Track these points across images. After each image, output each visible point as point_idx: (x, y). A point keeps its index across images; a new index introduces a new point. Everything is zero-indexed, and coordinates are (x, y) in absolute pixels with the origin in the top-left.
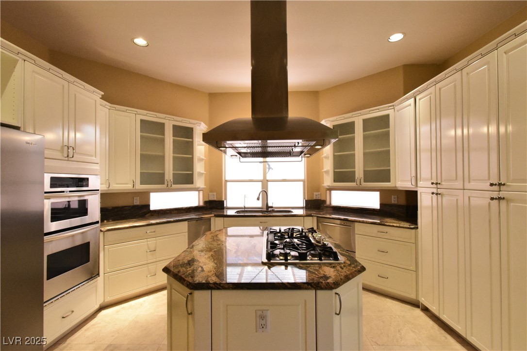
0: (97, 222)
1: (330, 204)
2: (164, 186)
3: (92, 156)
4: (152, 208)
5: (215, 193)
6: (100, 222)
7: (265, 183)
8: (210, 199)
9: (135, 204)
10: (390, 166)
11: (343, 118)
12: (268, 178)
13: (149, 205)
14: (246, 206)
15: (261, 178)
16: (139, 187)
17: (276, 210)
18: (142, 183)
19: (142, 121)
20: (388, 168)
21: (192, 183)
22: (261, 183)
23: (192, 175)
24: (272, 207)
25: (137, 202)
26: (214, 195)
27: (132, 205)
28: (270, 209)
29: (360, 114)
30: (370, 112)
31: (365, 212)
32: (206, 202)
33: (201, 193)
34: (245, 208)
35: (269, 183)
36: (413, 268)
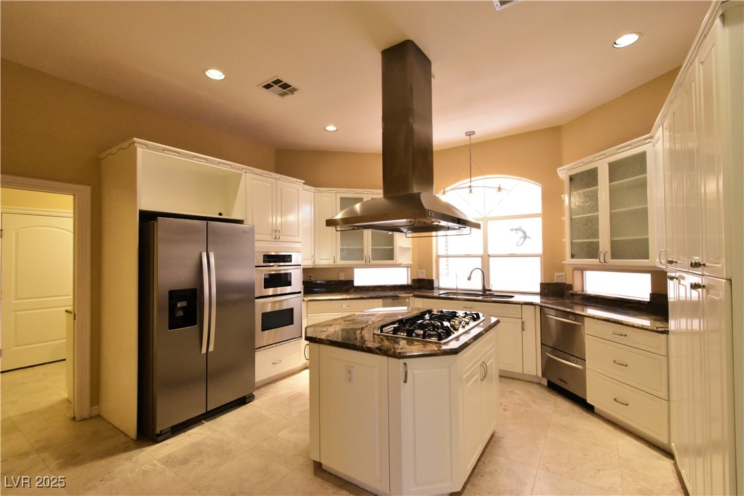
0: (300, 292)
1: (583, 291)
2: (363, 262)
3: (295, 236)
4: (356, 284)
5: (424, 271)
6: (302, 292)
7: (486, 258)
8: (419, 277)
9: (340, 279)
10: (647, 234)
11: (582, 164)
12: (490, 252)
13: (352, 281)
14: (459, 287)
15: (481, 252)
16: (340, 263)
17: (496, 294)
18: (342, 259)
19: (341, 198)
20: (645, 237)
21: (392, 258)
22: (480, 258)
23: (392, 250)
24: (490, 290)
25: (342, 277)
26: (423, 273)
27: (337, 279)
28: (488, 292)
29: (604, 156)
30: (619, 151)
31: (627, 305)
32: (414, 281)
33: (409, 269)
34: (457, 289)
35: (491, 259)
36: (663, 394)
